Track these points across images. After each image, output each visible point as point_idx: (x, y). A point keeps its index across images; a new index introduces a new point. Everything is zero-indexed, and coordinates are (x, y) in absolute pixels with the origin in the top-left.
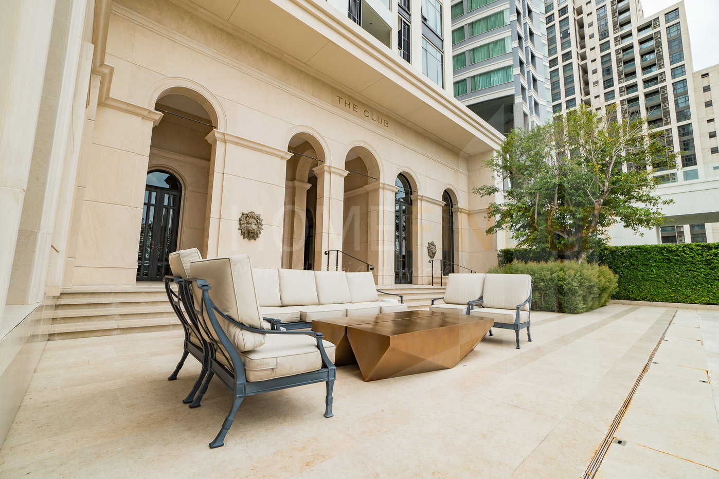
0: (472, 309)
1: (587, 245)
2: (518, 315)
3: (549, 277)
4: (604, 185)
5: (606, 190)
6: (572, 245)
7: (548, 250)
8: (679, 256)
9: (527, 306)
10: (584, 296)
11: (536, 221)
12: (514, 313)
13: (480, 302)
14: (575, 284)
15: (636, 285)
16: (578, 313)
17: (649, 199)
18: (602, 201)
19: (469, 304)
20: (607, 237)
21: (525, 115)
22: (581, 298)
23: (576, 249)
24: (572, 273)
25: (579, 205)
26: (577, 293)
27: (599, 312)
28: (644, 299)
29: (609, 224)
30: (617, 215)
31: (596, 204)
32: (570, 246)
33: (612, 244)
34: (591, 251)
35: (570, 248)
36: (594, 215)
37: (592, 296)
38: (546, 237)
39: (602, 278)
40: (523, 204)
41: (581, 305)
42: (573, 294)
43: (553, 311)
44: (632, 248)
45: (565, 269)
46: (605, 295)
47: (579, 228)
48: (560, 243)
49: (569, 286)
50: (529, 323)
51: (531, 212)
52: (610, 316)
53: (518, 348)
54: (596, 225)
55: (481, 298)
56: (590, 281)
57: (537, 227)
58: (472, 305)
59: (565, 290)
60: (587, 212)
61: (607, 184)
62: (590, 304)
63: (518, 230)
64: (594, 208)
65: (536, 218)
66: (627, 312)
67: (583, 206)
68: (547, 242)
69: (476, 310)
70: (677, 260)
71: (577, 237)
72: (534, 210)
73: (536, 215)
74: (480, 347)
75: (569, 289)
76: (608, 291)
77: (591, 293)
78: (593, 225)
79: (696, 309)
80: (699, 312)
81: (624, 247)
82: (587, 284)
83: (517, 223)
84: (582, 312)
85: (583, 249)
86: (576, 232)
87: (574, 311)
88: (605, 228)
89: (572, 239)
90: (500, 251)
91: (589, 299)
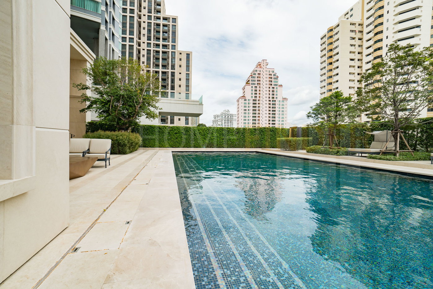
0: (85, 154)
1: (132, 124)
2: (106, 155)
3: (116, 139)
4: (140, 100)
5: (141, 102)
6: (126, 124)
7: (115, 125)
8: (162, 130)
9: (109, 152)
10: (129, 147)
11: (110, 111)
12: (105, 155)
13: (88, 151)
14: (126, 142)
15: (148, 141)
16: (126, 154)
17: (155, 107)
18: (139, 106)
19: (83, 152)
20: (140, 121)
21: (106, 39)
22: (128, 148)
23: (127, 126)
24: (125, 137)
25: (130, 106)
26: (127, 145)
27: (135, 153)
28: (150, 147)
29: (141, 116)
30: (144, 112)
31: (137, 107)
32: (125, 124)
33: (141, 124)
34: (133, 127)
35: (125, 125)
36: (135, 112)
37: (132, 146)
38: (115, 119)
39: (136, 139)
40: (104, 100)
41: (128, 151)
42: (125, 146)
43: (116, 154)
44: (148, 126)
45: (123, 135)
46: (137, 146)
47: (129, 117)
48: (121, 122)
49: (124, 143)
50: (110, 158)
51: (108, 105)
52: (138, 154)
53: (106, 167)
54: (136, 116)
55: (89, 149)
56: (132, 141)
57: (111, 113)
58: (85, 153)
59: (122, 144)
60: (133, 110)
61: (141, 99)
62: (131, 150)
63: (100, 113)
64: (136, 108)
65: (110, 109)
66: (144, 152)
67: (132, 107)
68: (115, 121)
69: (87, 155)
70: (161, 132)
71: (129, 120)
72: (110, 104)
73: (111, 107)
74: (91, 169)
75: (124, 144)
76: (138, 144)
77: (132, 145)
78: (135, 116)
79: (164, 149)
80: (165, 150)
81: (145, 125)
82: (131, 142)
83: (100, 109)
84: (128, 154)
85: (130, 126)
86: (128, 118)
87: (125, 153)
88: (139, 118)
89: (126, 121)
90: (87, 123)
91: (131, 148)
